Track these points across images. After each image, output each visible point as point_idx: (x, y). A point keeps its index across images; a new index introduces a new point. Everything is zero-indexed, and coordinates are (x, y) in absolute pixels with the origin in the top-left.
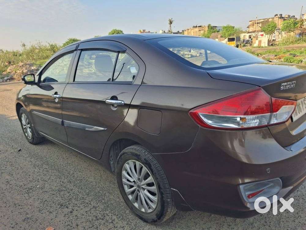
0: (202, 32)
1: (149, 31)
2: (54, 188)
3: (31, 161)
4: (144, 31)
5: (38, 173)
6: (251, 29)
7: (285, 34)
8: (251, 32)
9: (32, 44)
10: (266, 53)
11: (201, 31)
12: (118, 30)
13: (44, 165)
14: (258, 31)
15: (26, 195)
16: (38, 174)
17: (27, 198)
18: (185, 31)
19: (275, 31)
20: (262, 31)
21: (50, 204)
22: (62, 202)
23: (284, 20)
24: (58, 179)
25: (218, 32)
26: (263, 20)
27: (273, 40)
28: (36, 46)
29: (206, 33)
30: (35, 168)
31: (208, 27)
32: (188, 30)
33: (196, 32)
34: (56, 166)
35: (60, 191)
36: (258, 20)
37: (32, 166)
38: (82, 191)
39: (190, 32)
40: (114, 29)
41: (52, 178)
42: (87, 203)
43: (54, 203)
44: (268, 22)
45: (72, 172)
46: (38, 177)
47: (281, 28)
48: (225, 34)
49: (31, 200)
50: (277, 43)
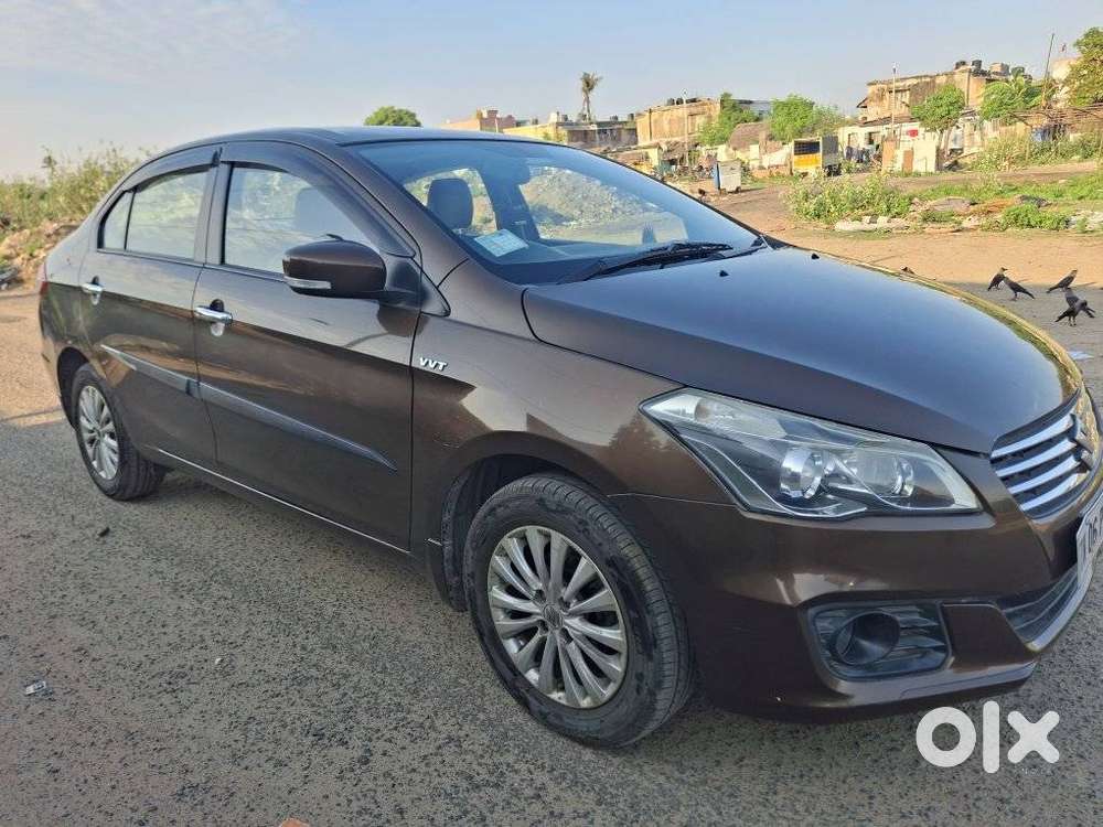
0: (700, 120)
1: (510, 117)
2: (272, 671)
3: (156, 572)
4: (492, 113)
5: (195, 614)
6: (873, 112)
7: (995, 129)
8: (873, 123)
9: (86, 156)
10: (935, 193)
11: (697, 117)
12: (401, 111)
13: (215, 586)
14: (900, 120)
15: (166, 699)
16: (196, 620)
17: (174, 709)
18: (639, 115)
19: (960, 120)
20: (912, 120)
21: (270, 730)
22: (318, 722)
23: (989, 81)
24: (282, 637)
25: (757, 120)
26: (915, 82)
27: (952, 150)
28: (101, 162)
29: (715, 123)
30: (182, 597)
31: (722, 101)
32: (650, 111)
33: (680, 119)
34: (262, 588)
35: (299, 681)
36: (897, 81)
37: (167, 589)
38: (387, 679)
39: (656, 121)
40: (386, 106)
41: (256, 633)
42: (421, 725)
43: (284, 726)
44: (934, 87)
45: (330, 610)
46: (199, 631)
47: (978, 109)
48: (783, 130)
49: (188, 720)
50: (968, 160)
